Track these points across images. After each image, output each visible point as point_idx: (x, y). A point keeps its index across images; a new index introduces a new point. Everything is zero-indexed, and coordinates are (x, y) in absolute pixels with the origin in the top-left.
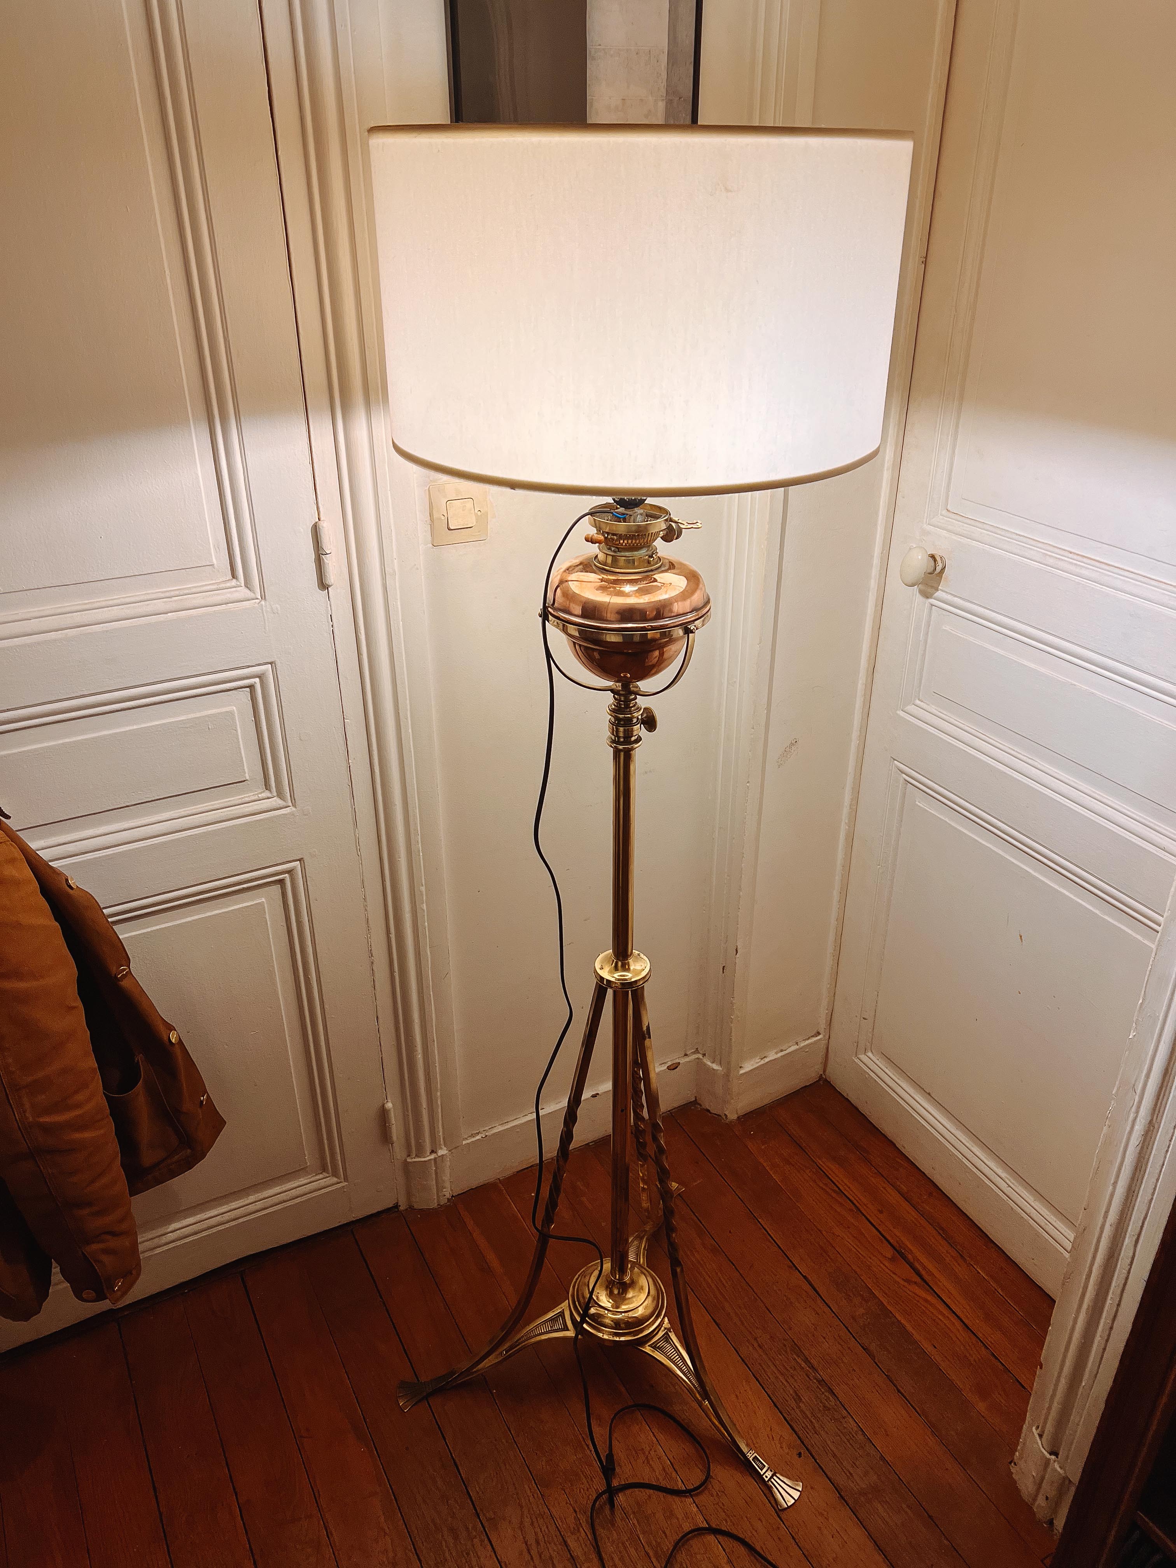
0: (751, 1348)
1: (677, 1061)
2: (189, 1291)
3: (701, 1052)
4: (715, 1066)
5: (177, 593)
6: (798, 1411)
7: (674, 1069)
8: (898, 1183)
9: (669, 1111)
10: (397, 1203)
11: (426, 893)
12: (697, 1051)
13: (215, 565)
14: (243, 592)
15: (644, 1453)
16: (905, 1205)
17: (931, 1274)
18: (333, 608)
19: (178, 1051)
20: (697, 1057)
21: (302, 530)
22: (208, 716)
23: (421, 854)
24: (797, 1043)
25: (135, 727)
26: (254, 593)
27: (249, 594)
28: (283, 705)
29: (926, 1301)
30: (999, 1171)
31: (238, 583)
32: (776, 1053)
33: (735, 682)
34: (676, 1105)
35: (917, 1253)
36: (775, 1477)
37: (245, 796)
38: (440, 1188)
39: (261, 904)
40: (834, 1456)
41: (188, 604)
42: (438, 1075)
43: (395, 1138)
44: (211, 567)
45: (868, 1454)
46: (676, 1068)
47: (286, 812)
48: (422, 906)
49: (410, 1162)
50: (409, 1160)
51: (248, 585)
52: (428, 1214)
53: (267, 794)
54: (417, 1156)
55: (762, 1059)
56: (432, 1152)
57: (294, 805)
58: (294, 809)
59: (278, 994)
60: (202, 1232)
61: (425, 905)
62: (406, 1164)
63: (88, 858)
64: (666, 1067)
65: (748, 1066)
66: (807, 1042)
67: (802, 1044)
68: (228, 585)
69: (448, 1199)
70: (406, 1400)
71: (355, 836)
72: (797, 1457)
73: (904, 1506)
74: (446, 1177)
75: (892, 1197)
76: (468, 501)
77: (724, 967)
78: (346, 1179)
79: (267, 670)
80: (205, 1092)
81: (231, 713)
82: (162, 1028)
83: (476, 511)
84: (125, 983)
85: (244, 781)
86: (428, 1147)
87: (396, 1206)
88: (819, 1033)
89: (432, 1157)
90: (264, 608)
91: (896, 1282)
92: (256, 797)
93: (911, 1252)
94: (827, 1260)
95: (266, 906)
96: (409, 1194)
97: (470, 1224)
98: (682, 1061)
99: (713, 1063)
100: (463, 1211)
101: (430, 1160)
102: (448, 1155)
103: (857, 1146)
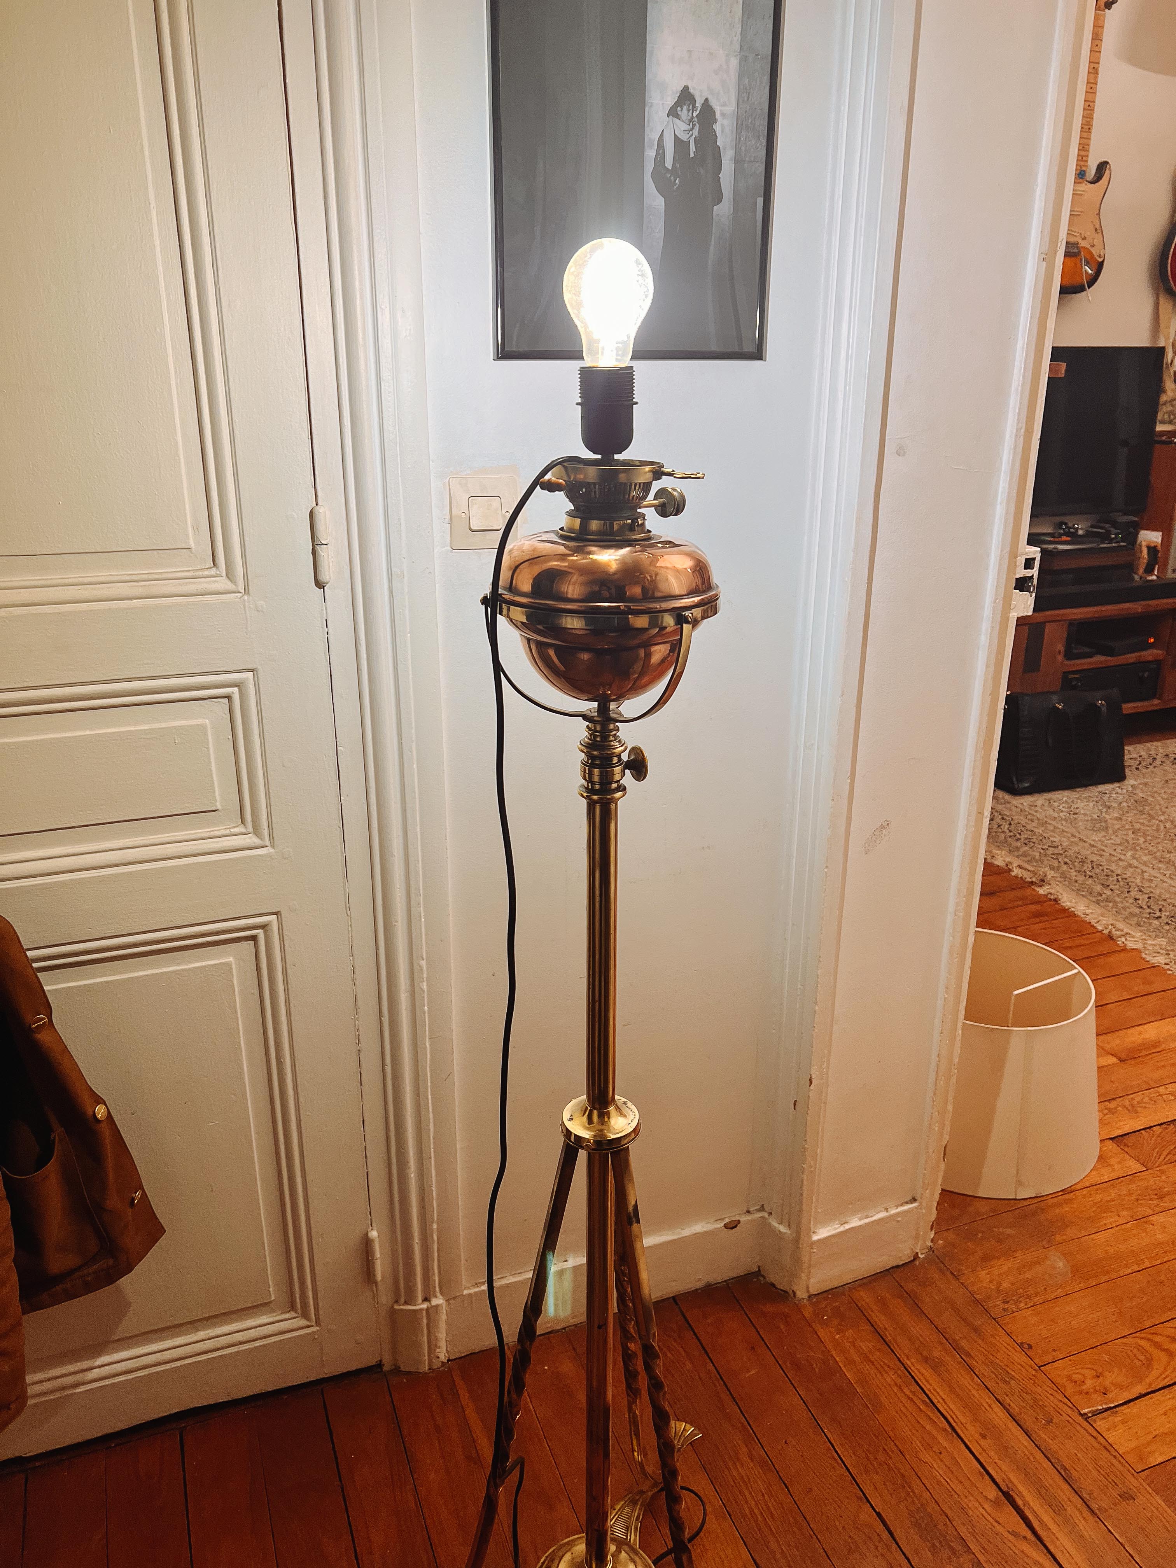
1: (737, 1218)
2: (116, 1445)
3: (767, 1209)
4: (783, 1229)
5: (145, 577)
7: (732, 1228)
8: (1008, 1401)
9: (725, 1281)
10: (381, 1361)
11: (427, 970)
12: (762, 1209)
13: (193, 550)
14: (223, 584)
16: (1016, 1430)
17: (1046, 1526)
18: (329, 612)
19: (105, 1129)
20: (761, 1215)
21: (296, 516)
22: (175, 728)
23: (423, 920)
24: (887, 1210)
25: (88, 733)
26: (236, 585)
27: (229, 586)
28: (264, 722)
31: (218, 572)
32: (860, 1219)
33: (813, 744)
34: (734, 1274)
35: (1026, 1495)
37: (215, 829)
38: (432, 1345)
39: (228, 965)
41: (155, 591)
42: (434, 1201)
43: (379, 1278)
44: (187, 551)
46: (736, 1226)
47: (263, 853)
48: (421, 984)
49: (398, 1310)
50: (396, 1307)
51: (230, 575)
52: (415, 1378)
53: (241, 829)
54: (406, 1303)
55: (842, 1225)
56: (426, 1299)
57: (273, 846)
58: (272, 850)
59: (244, 1079)
60: (137, 1371)
61: (425, 984)
62: (392, 1314)
63: (21, 884)
64: (722, 1225)
65: (822, 1233)
66: (900, 1209)
67: (893, 1211)
68: (206, 573)
69: (442, 1362)
71: (345, 890)
74: (442, 1334)
75: (1000, 1418)
76: (495, 500)
77: (795, 1101)
78: (318, 1323)
79: (248, 678)
80: (140, 1187)
81: (203, 728)
82: (87, 1100)
83: (504, 512)
84: (43, 1037)
85: (216, 810)
86: (420, 1293)
87: (379, 1365)
88: (914, 1200)
89: (425, 1306)
90: (247, 604)
91: (999, 1534)
92: (227, 832)
93: (1021, 1496)
94: (909, 1493)
95: (234, 967)
96: (394, 1349)
97: (465, 1397)
98: (743, 1219)
99: (780, 1223)
100: (458, 1380)
101: (422, 1310)
102: (444, 1306)
103: (957, 1348)
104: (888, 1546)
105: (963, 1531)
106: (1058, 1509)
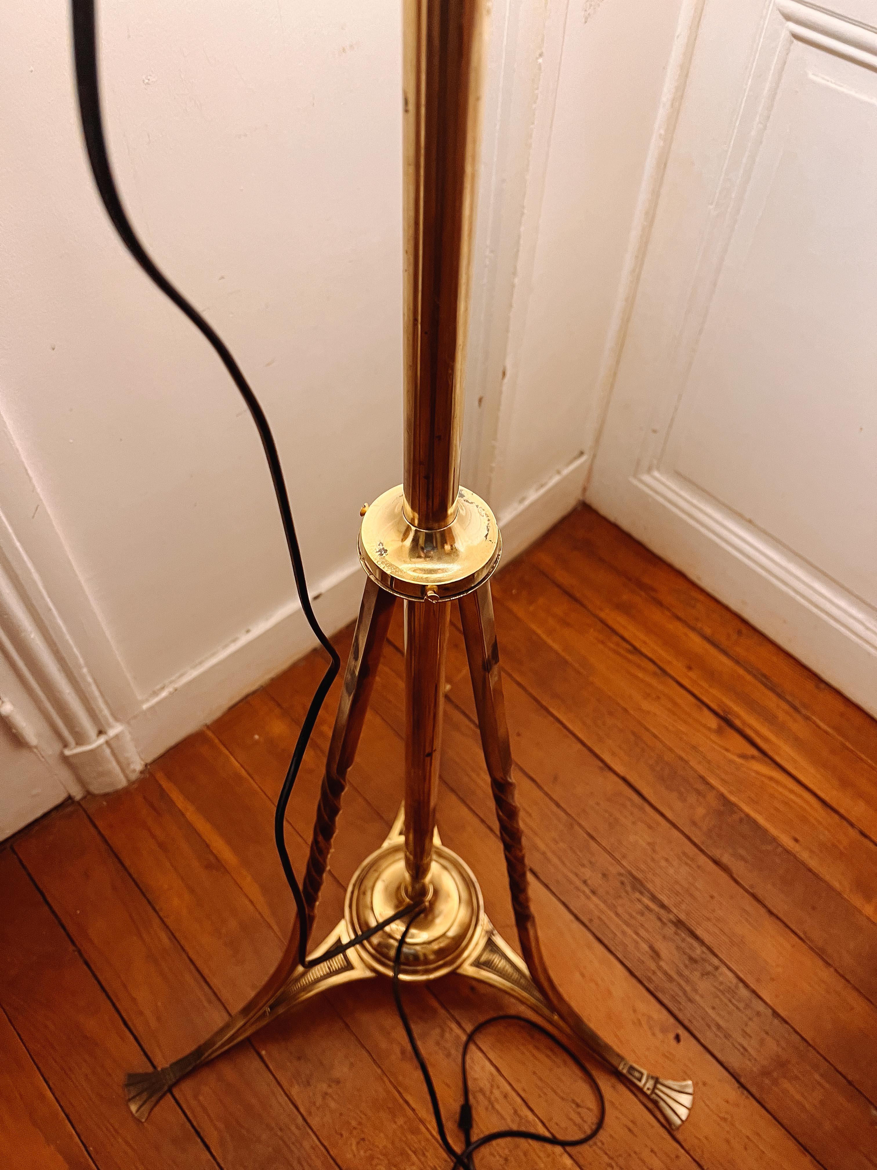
0: (583, 897)
6: (659, 974)
8: (700, 625)
10: (68, 794)
15: (484, 1095)
16: (713, 651)
17: (766, 740)
24: (559, 472)
29: (771, 778)
30: (854, 611)
32: (537, 490)
35: (745, 715)
36: (659, 1086)
38: (124, 765)
40: (719, 1027)
43: (34, 741)
45: (758, 1014)
50: (68, 754)
52: (115, 796)
54: (78, 745)
56: (100, 733)
62: (65, 758)
66: (572, 467)
67: (566, 472)
69: (139, 771)
70: (140, 1103)
72: (673, 1042)
73: (817, 1077)
74: (129, 752)
75: (696, 642)
77: (481, 398)
86: (90, 730)
87: (70, 798)
88: (582, 453)
89: (102, 740)
91: (731, 761)
93: (738, 717)
94: (644, 749)
96: (81, 781)
97: (180, 801)
100: (165, 784)
101: (100, 746)
102: (127, 733)
103: (641, 585)
104: (642, 809)
105: (701, 770)
106: (770, 718)
